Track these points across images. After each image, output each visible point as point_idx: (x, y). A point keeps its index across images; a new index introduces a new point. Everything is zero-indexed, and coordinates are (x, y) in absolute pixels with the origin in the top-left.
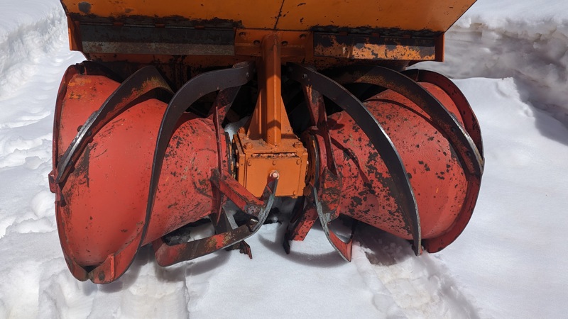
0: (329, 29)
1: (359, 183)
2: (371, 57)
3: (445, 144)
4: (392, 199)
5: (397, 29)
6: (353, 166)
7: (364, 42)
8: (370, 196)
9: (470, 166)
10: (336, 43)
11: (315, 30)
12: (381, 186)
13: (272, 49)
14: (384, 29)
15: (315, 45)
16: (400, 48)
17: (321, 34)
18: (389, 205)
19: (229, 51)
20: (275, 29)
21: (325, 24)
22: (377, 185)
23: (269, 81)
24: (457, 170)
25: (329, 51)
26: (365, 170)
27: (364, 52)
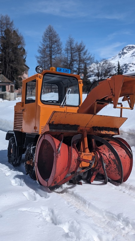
0: (96, 127)
1: (107, 161)
2: (105, 133)
3: (124, 151)
4: (115, 165)
5: (109, 128)
6: (106, 157)
7: (103, 130)
8: (110, 164)
9: (130, 155)
10: (98, 130)
11: (93, 127)
12: (112, 161)
13: (85, 131)
14: (107, 127)
15: (94, 131)
16: (110, 132)
17: (95, 128)
18: (115, 167)
19: (76, 132)
20: (85, 127)
21: (96, 126)
22: (111, 161)
23: (85, 139)
24: (128, 156)
25: (96, 132)
26: (108, 158)
27: (104, 132)
